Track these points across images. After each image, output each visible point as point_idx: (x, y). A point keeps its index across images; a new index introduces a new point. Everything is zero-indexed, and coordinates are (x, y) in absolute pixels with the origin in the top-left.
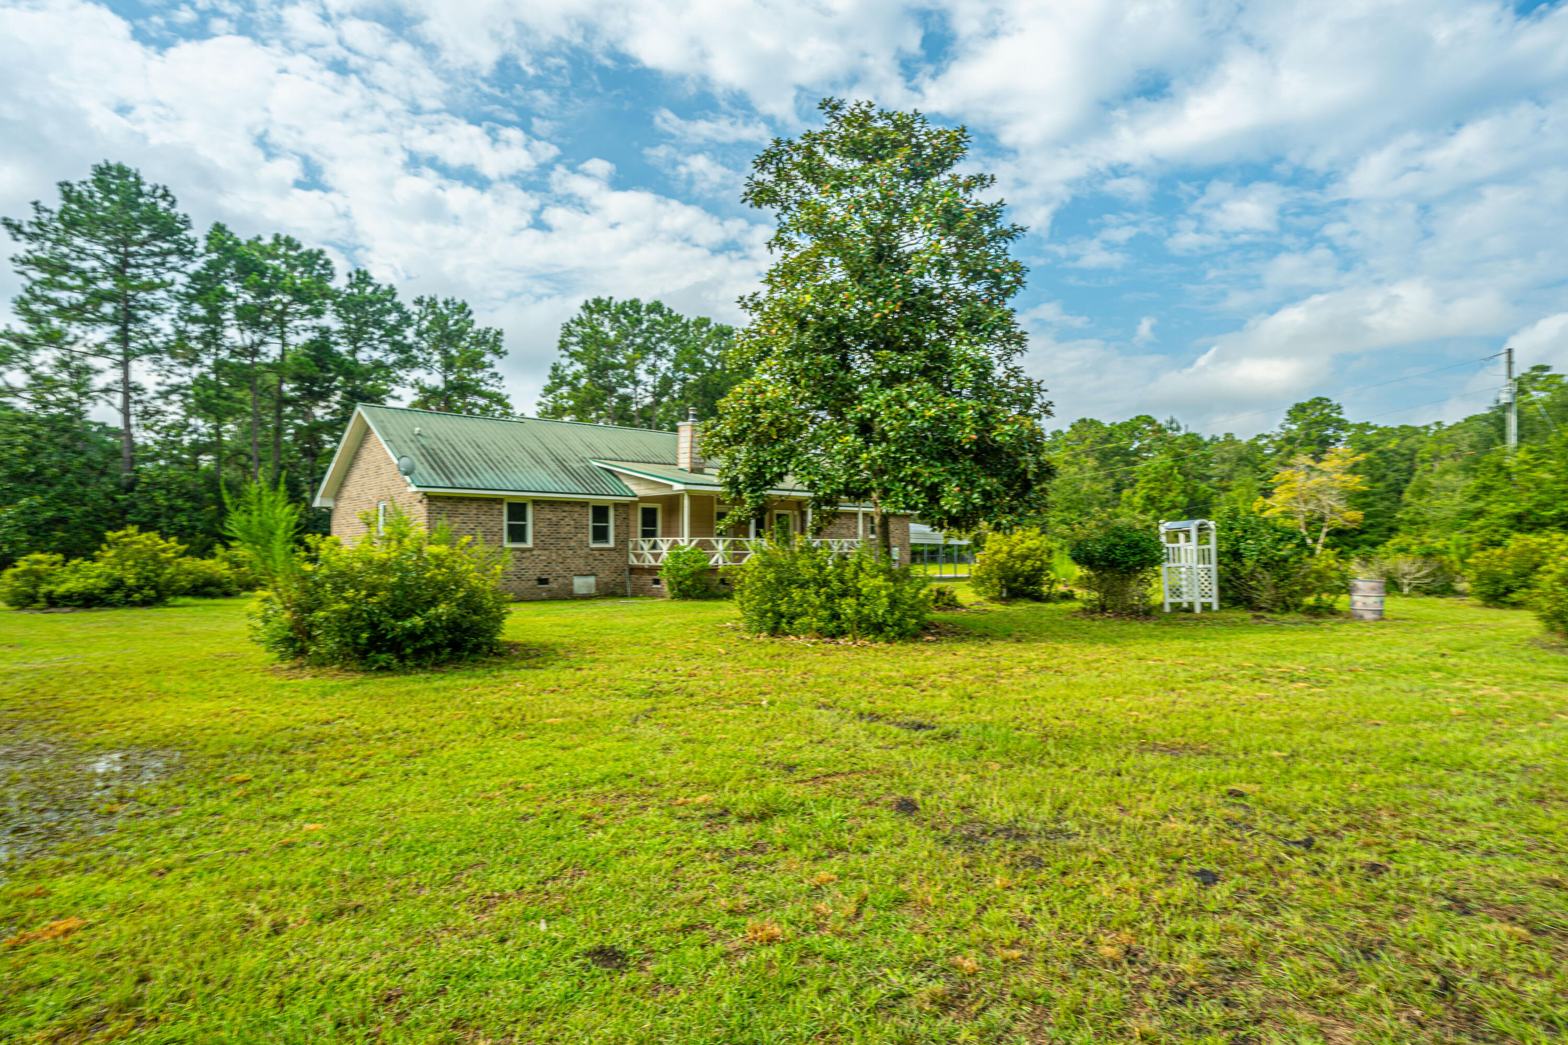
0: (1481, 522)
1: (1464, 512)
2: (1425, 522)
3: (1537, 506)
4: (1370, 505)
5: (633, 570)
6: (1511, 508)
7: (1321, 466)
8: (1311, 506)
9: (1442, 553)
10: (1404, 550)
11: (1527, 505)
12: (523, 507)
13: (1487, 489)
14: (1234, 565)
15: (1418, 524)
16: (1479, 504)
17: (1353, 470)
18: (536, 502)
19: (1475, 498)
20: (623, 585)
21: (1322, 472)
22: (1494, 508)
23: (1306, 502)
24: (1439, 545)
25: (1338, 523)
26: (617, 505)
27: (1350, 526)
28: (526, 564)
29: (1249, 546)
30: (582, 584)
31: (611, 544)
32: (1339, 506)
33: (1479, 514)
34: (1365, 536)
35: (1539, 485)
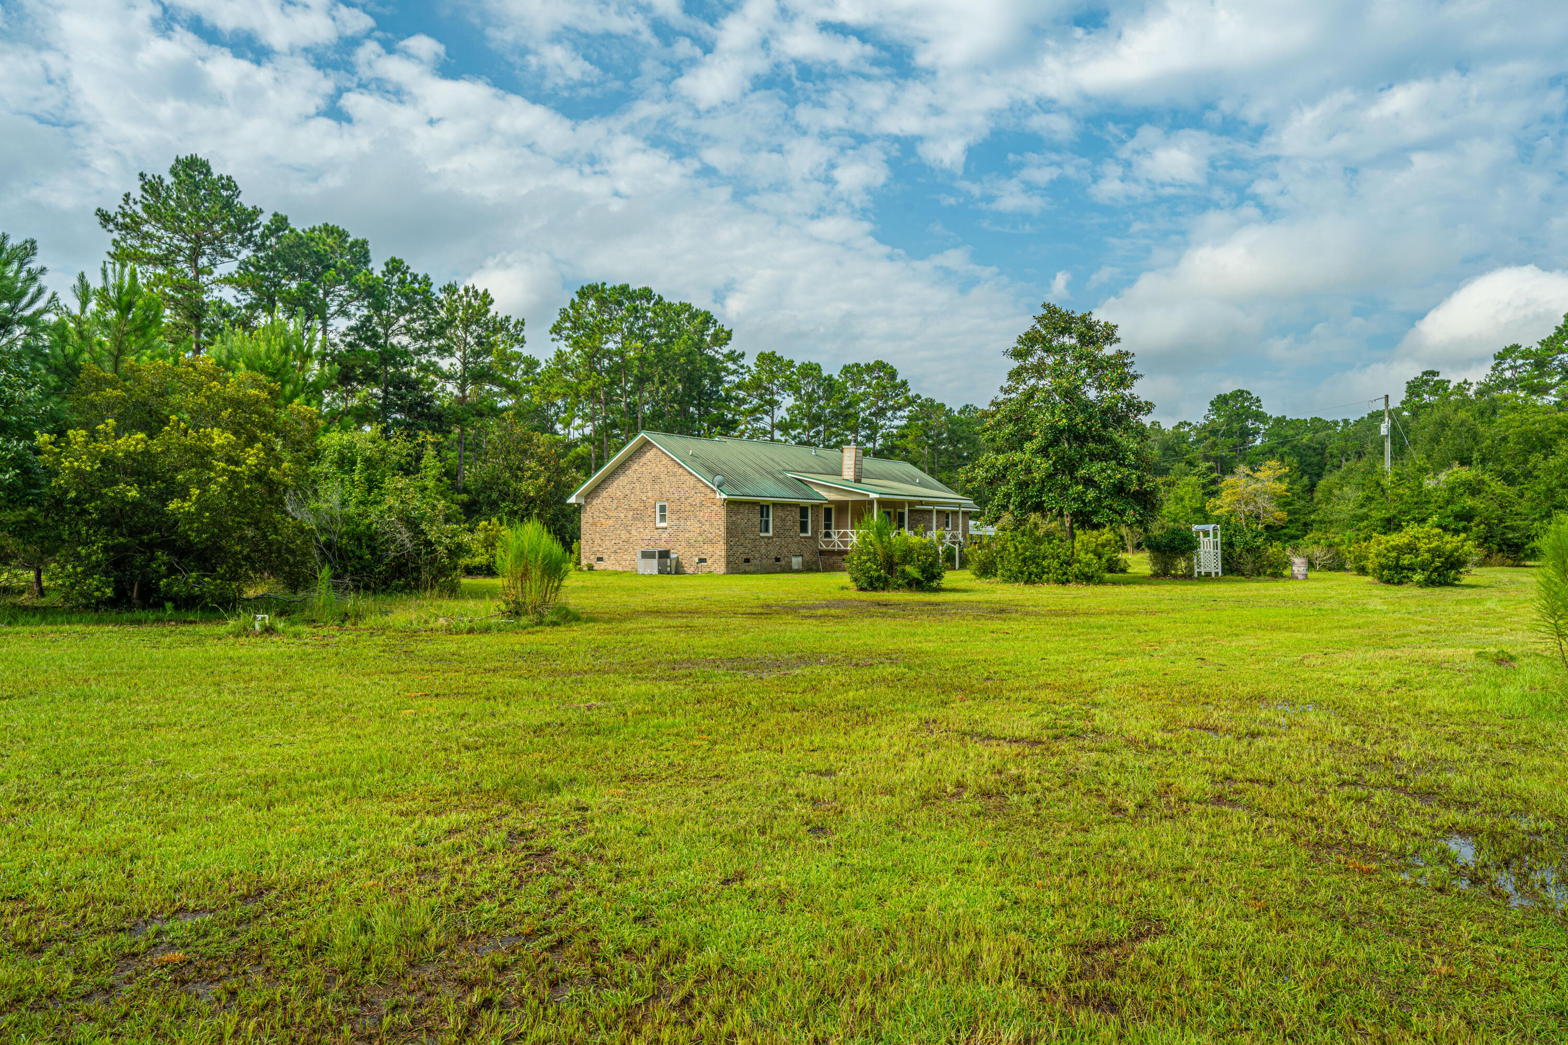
0: (1365, 523)
1: (1355, 515)
2: (1331, 522)
3: (1399, 512)
4: (1290, 504)
5: (822, 553)
6: (1384, 514)
7: (1258, 474)
8: (1251, 507)
9: (1339, 545)
10: (1317, 543)
11: (1393, 512)
12: (768, 507)
13: (1369, 499)
14: (1230, 550)
15: (1326, 523)
16: (1365, 510)
17: (1279, 479)
18: (774, 504)
19: (1362, 506)
20: (816, 563)
21: (1257, 480)
22: (1373, 513)
23: (1247, 504)
24: (1337, 540)
25: (1270, 520)
26: (813, 506)
27: (1277, 523)
28: (770, 548)
29: (1237, 540)
30: (796, 562)
31: (809, 534)
32: (1271, 507)
33: (1365, 517)
34: (1286, 531)
35: (1401, 497)
